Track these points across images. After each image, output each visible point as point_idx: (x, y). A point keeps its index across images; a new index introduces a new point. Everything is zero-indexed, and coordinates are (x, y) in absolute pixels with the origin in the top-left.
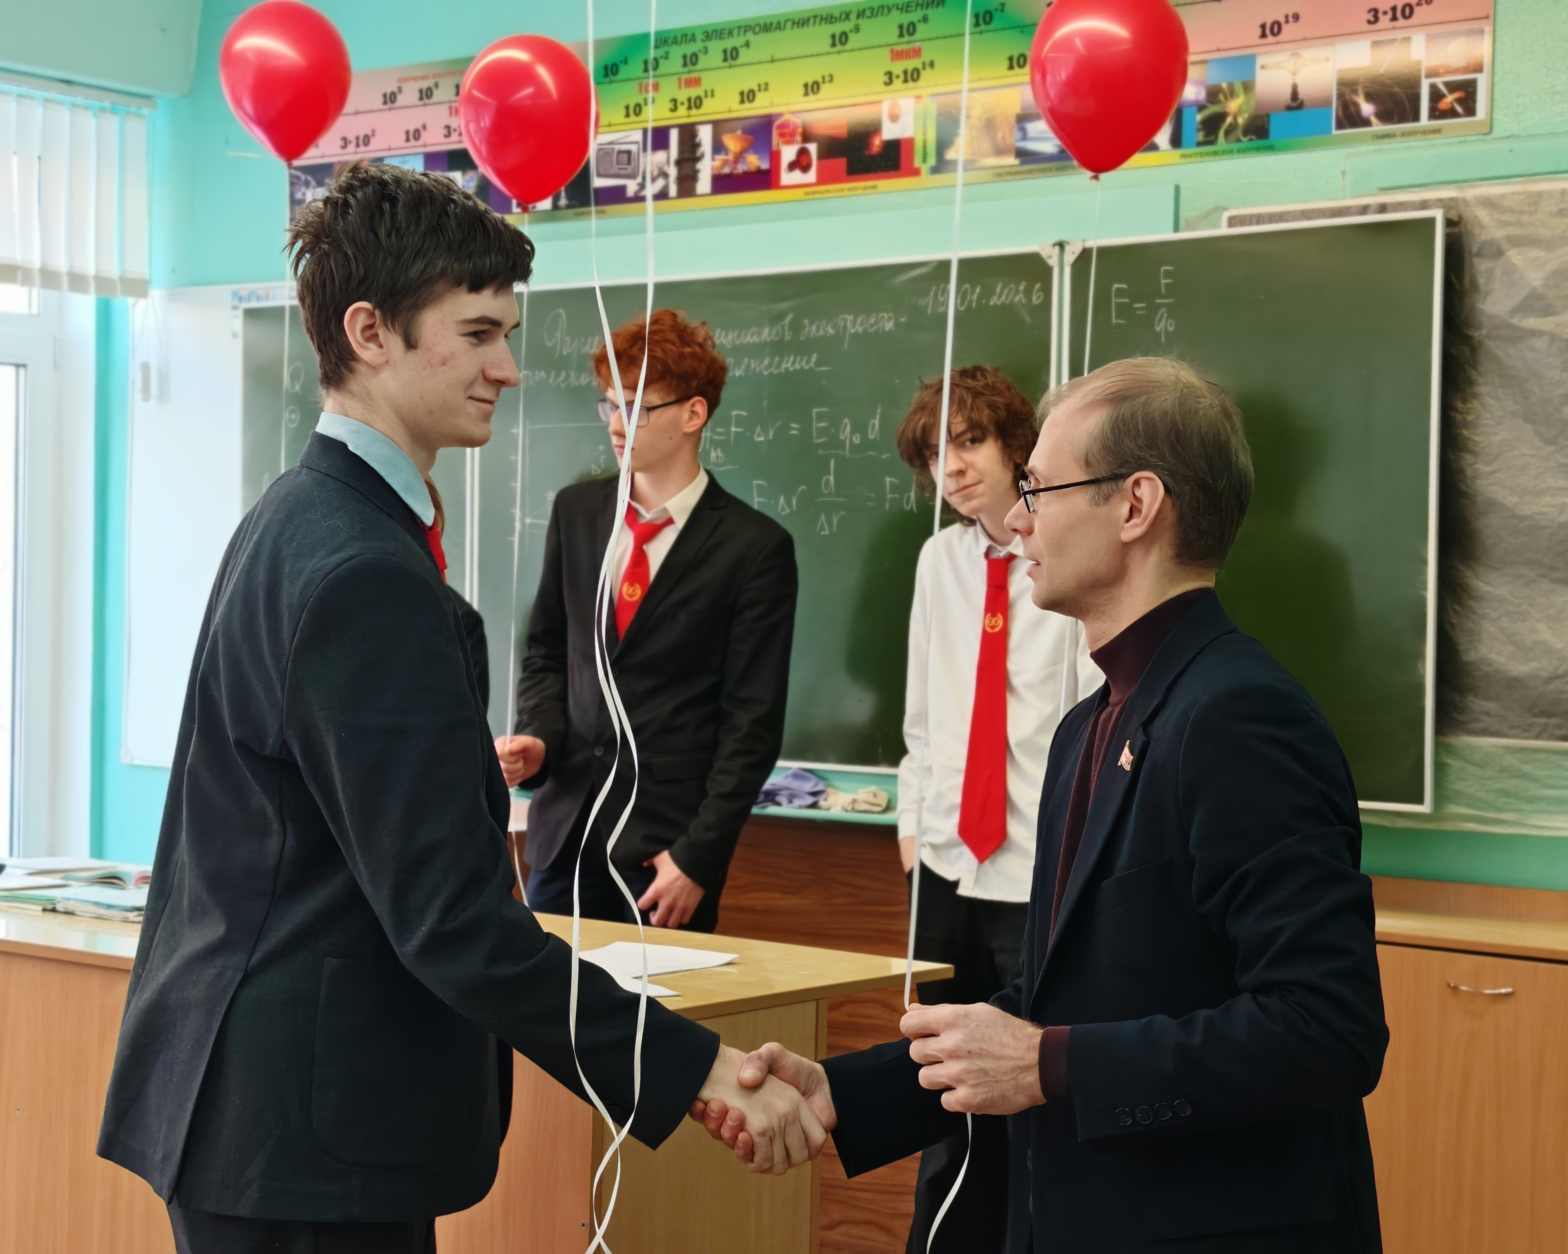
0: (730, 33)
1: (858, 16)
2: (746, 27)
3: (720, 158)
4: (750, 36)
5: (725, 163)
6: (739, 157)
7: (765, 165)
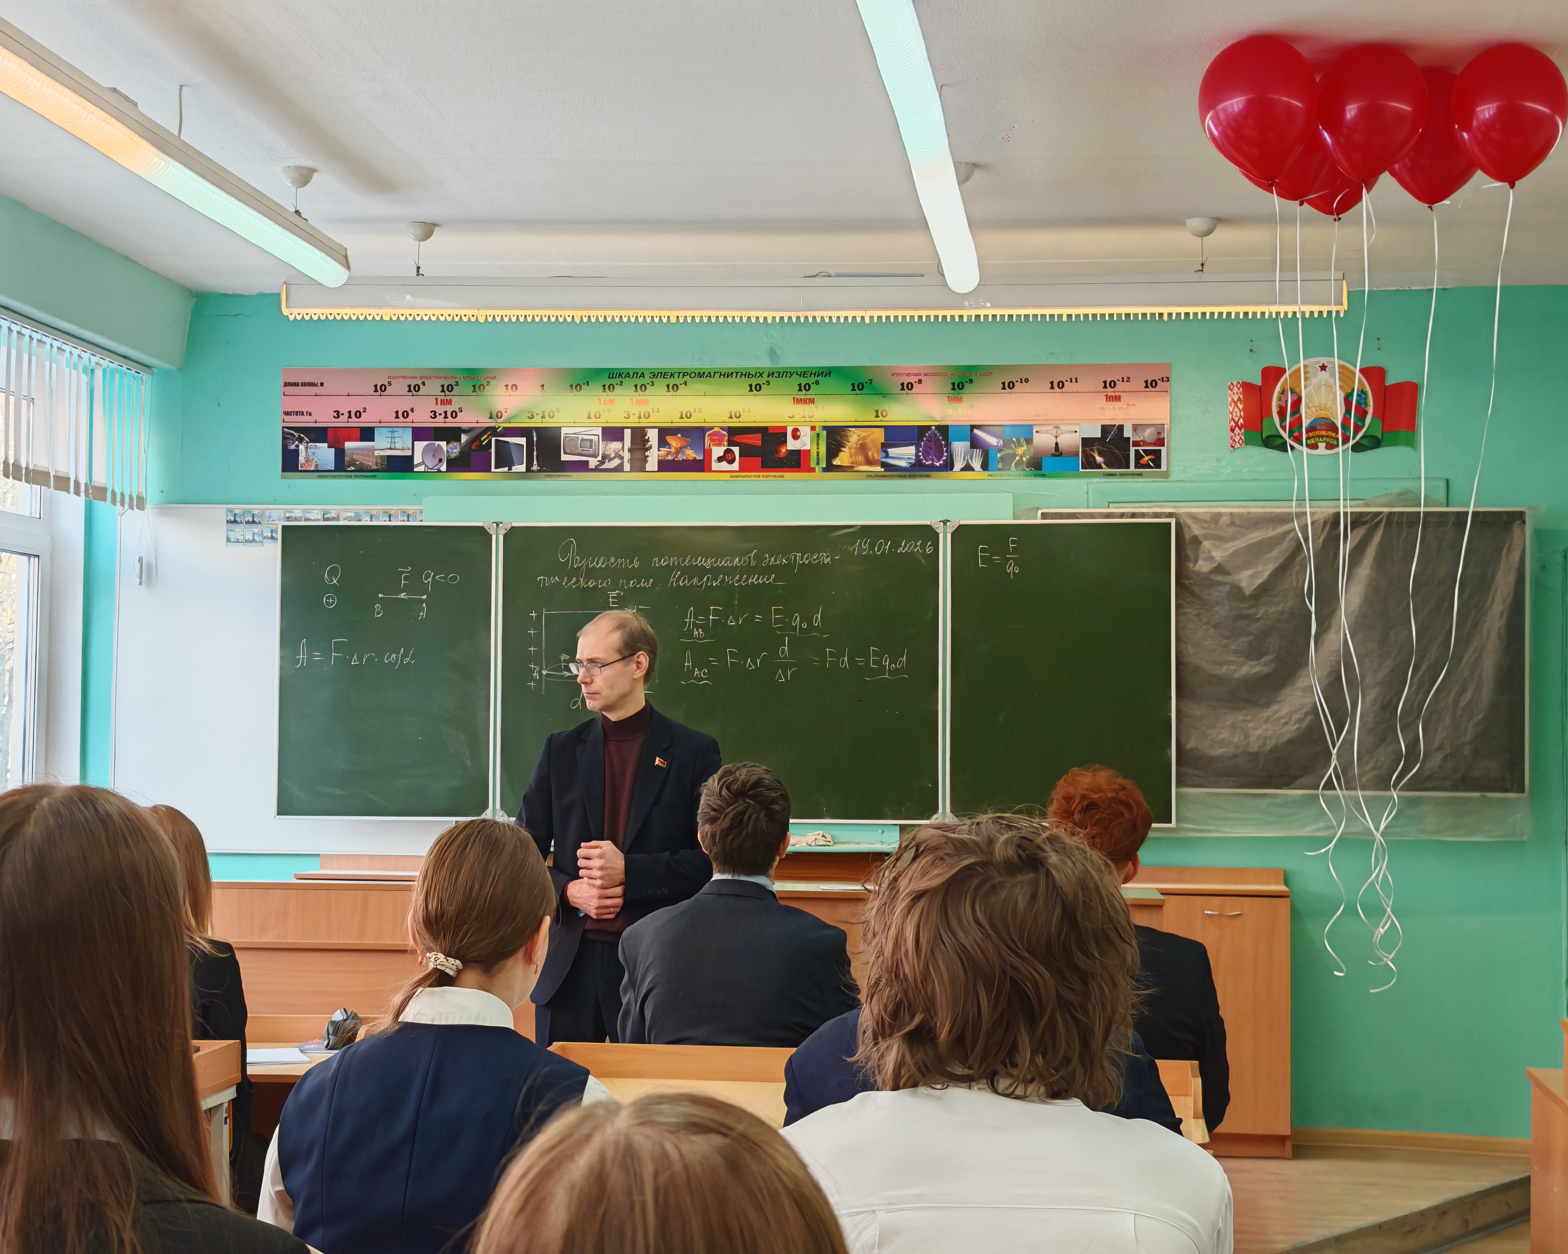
0: (672, 375)
1: (769, 376)
2: (684, 373)
3: (664, 450)
4: (687, 378)
5: (669, 453)
6: (679, 451)
7: (700, 457)
